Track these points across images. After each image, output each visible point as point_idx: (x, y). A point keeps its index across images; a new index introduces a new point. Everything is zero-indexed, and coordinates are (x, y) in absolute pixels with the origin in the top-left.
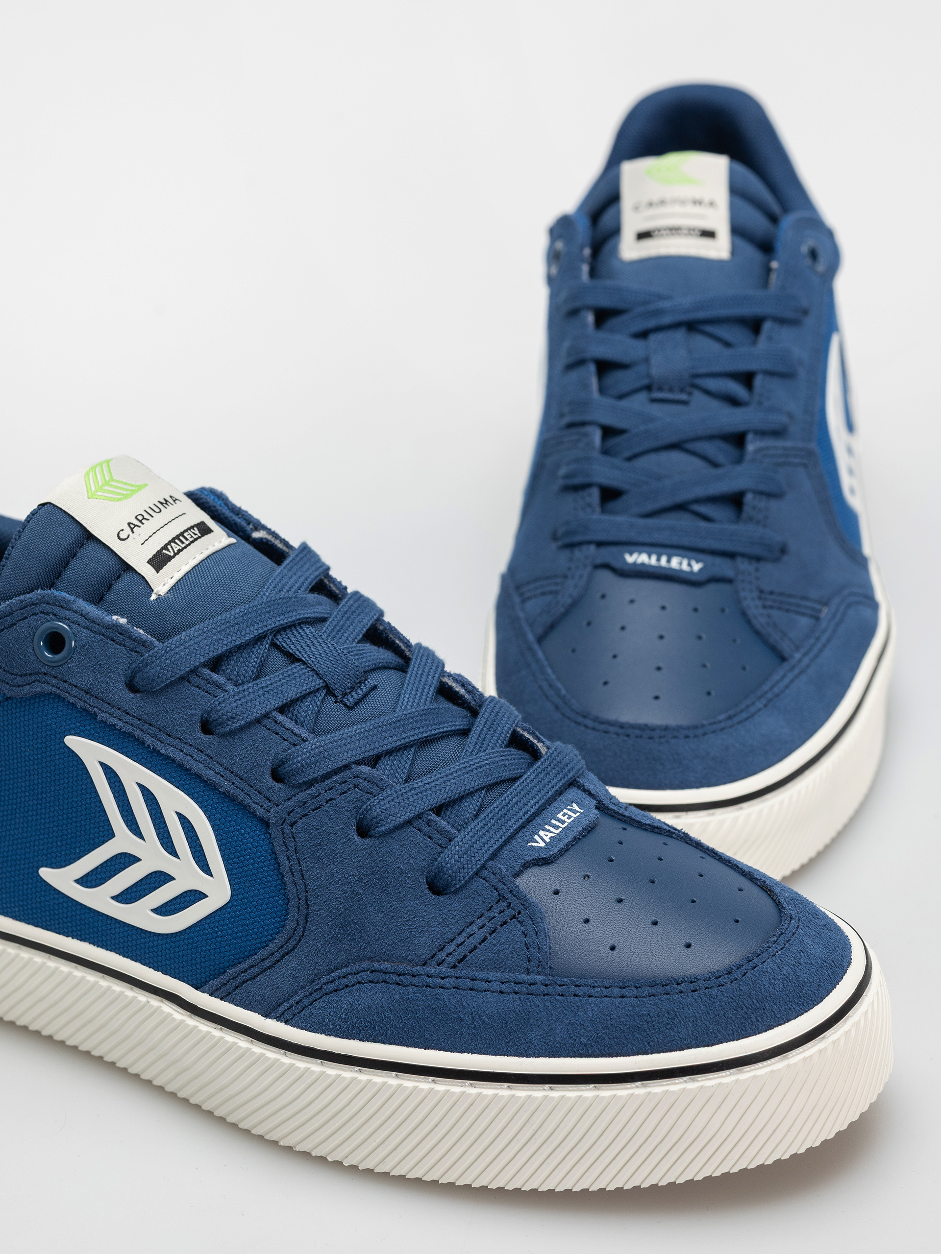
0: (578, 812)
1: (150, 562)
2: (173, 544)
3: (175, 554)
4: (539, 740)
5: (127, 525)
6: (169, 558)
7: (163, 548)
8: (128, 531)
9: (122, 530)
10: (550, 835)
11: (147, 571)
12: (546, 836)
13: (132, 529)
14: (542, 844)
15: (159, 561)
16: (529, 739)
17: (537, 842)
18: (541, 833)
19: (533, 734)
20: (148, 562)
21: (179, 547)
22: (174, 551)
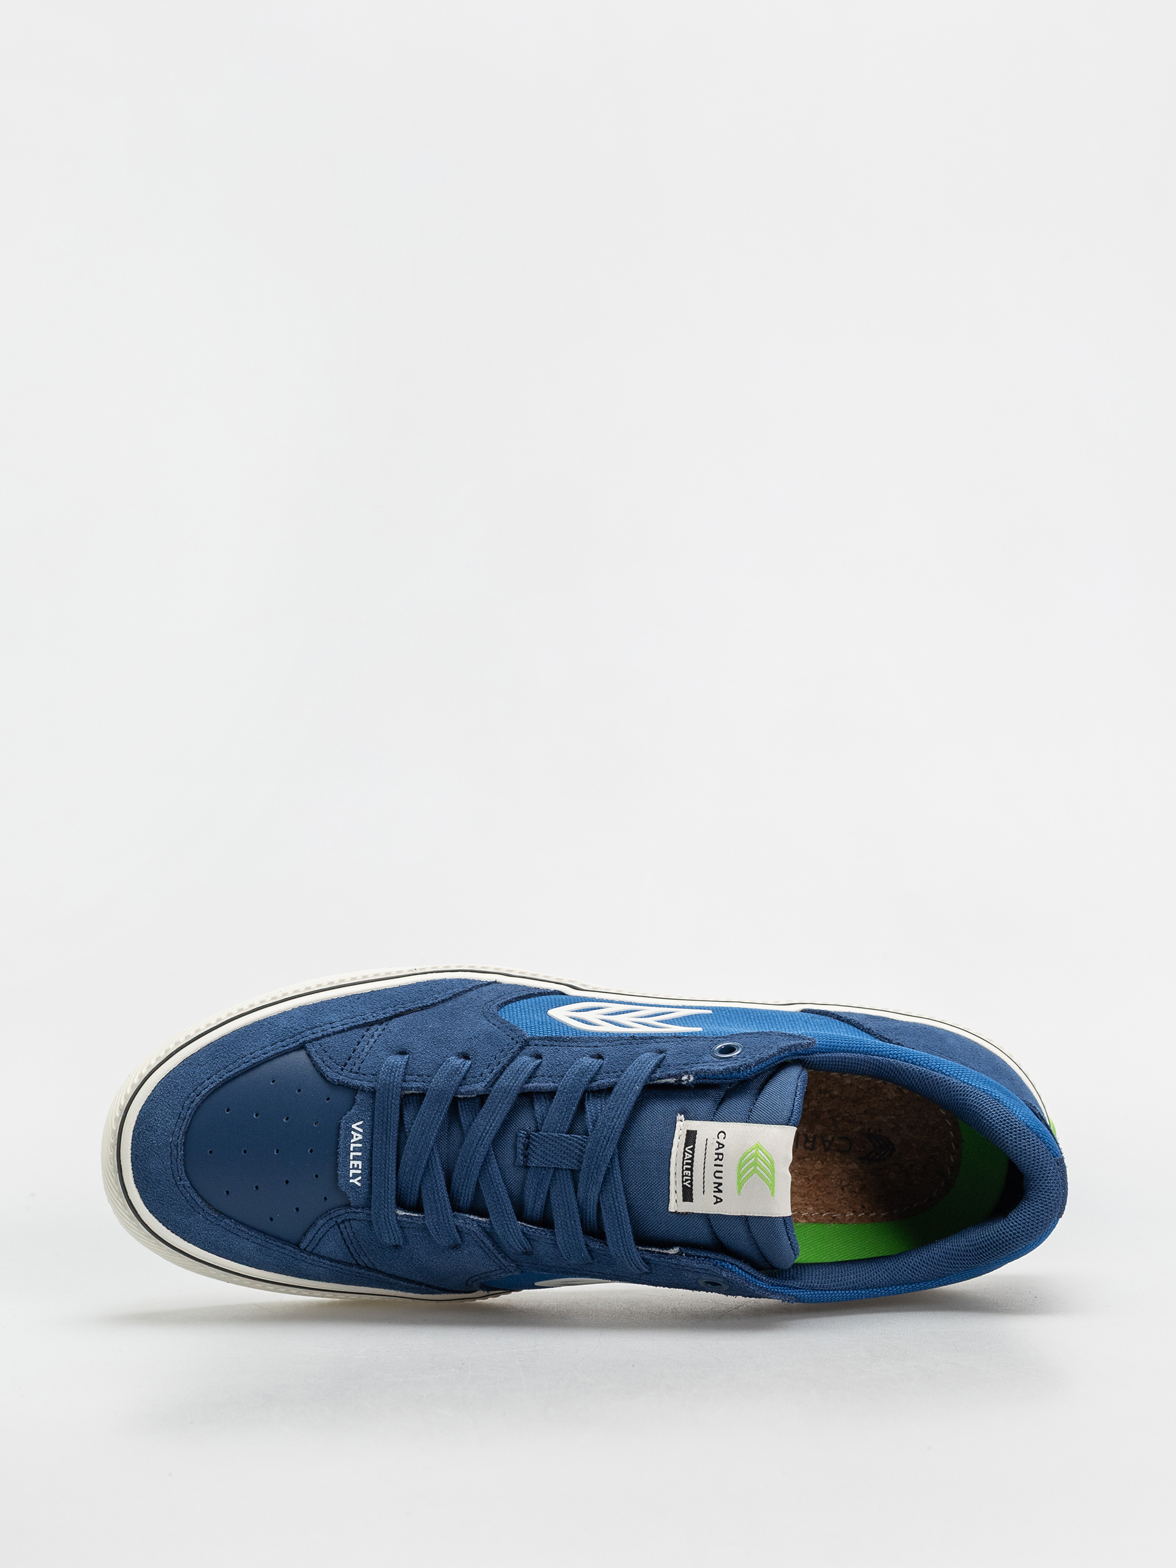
0: (352, 1178)
1: (695, 1133)
2: (691, 1156)
3: (685, 1151)
4: (407, 1217)
5: (725, 1144)
6: (686, 1145)
7: (694, 1147)
8: (721, 1141)
9: (724, 1138)
10: (355, 1139)
11: (693, 1125)
12: (357, 1137)
13: (719, 1144)
14: (354, 1126)
15: (691, 1137)
16: (413, 1213)
17: (357, 1126)
18: (360, 1137)
19: (412, 1217)
20: (696, 1131)
21: (686, 1158)
22: (688, 1153)
